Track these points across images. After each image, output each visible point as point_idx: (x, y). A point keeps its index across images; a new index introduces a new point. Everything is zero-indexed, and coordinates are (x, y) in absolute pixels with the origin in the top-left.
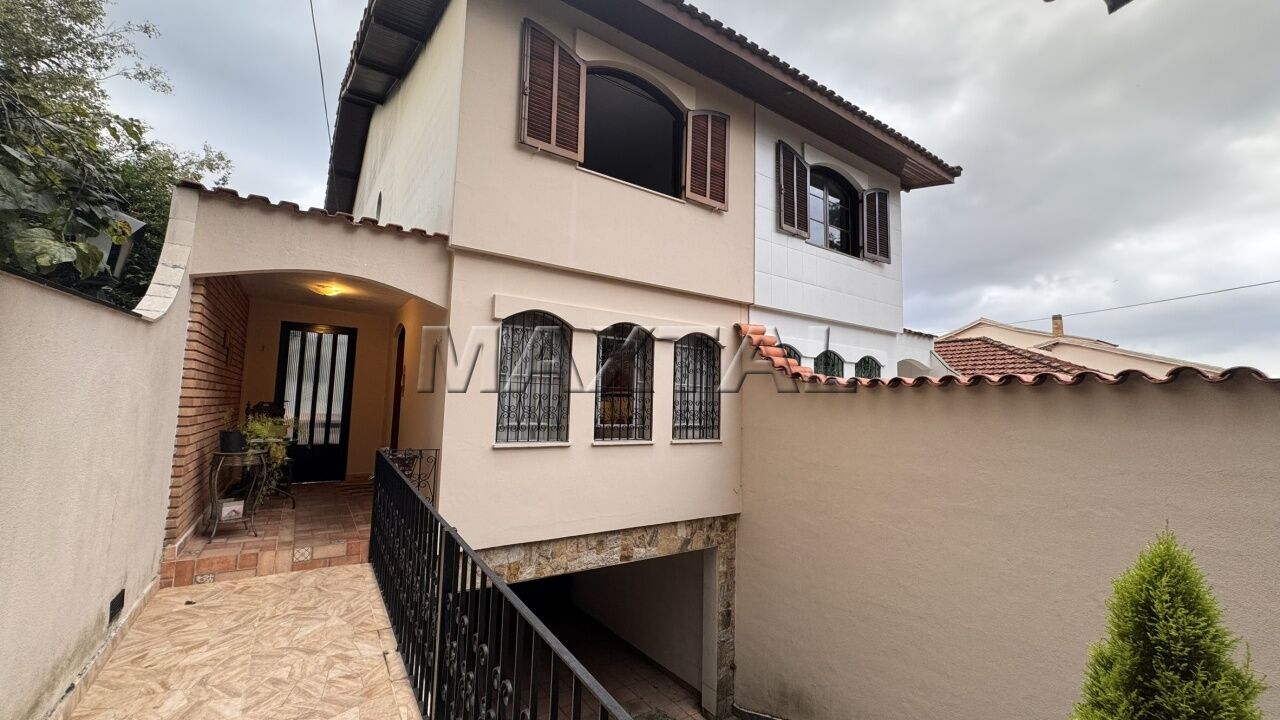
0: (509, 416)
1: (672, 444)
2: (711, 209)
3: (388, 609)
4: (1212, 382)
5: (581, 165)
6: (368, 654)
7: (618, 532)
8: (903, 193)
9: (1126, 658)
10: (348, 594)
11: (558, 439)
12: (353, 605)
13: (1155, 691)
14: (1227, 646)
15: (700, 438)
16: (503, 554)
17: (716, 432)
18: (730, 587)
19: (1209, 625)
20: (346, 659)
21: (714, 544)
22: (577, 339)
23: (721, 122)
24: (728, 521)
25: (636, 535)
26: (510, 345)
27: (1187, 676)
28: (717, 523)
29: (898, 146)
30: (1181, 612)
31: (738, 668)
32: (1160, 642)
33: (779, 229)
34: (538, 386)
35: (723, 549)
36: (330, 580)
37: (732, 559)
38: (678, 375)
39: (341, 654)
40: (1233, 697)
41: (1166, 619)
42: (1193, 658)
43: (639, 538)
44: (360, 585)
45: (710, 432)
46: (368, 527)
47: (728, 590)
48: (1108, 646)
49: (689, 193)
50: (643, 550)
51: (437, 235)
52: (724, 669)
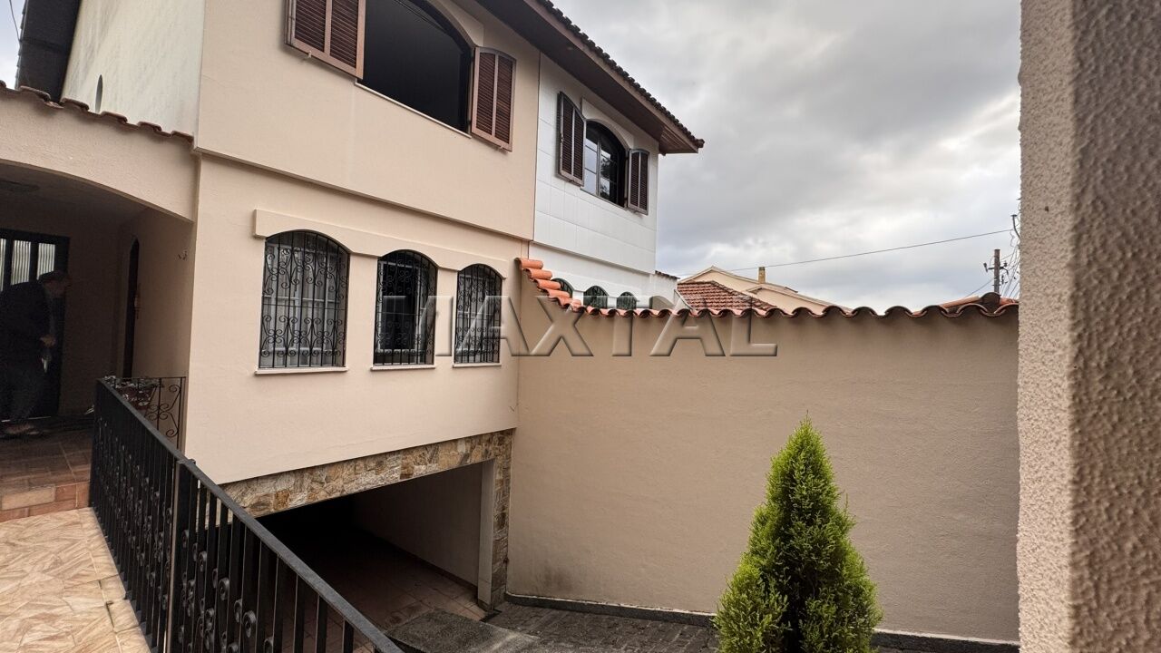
0: (275, 341)
1: (453, 367)
2: (496, 147)
3: (115, 555)
4: (848, 317)
5: (359, 81)
6: (83, 607)
7: (399, 451)
8: (660, 156)
9: (777, 514)
10: (55, 546)
11: (334, 364)
12: (63, 556)
13: (791, 537)
14: (835, 498)
15: (481, 362)
16: (270, 483)
17: (495, 356)
18: (505, 493)
19: (826, 484)
20: (51, 619)
21: (492, 456)
22: (355, 264)
23: (508, 64)
24: (505, 436)
25: (416, 454)
26: (276, 266)
27: (810, 522)
28: (495, 438)
29: (658, 115)
30: (811, 477)
31: (511, 563)
32: (796, 501)
33: (558, 174)
34: (310, 310)
35: (500, 460)
36: (29, 533)
37: (508, 468)
38: (461, 303)
39: (44, 614)
40: (834, 534)
41: (802, 484)
42: (814, 510)
43: (420, 456)
44: (75, 533)
45: (489, 356)
46: (88, 468)
47: (504, 495)
48: (765, 507)
49: (474, 129)
50: (423, 467)
51: (176, 134)
52: (498, 564)
